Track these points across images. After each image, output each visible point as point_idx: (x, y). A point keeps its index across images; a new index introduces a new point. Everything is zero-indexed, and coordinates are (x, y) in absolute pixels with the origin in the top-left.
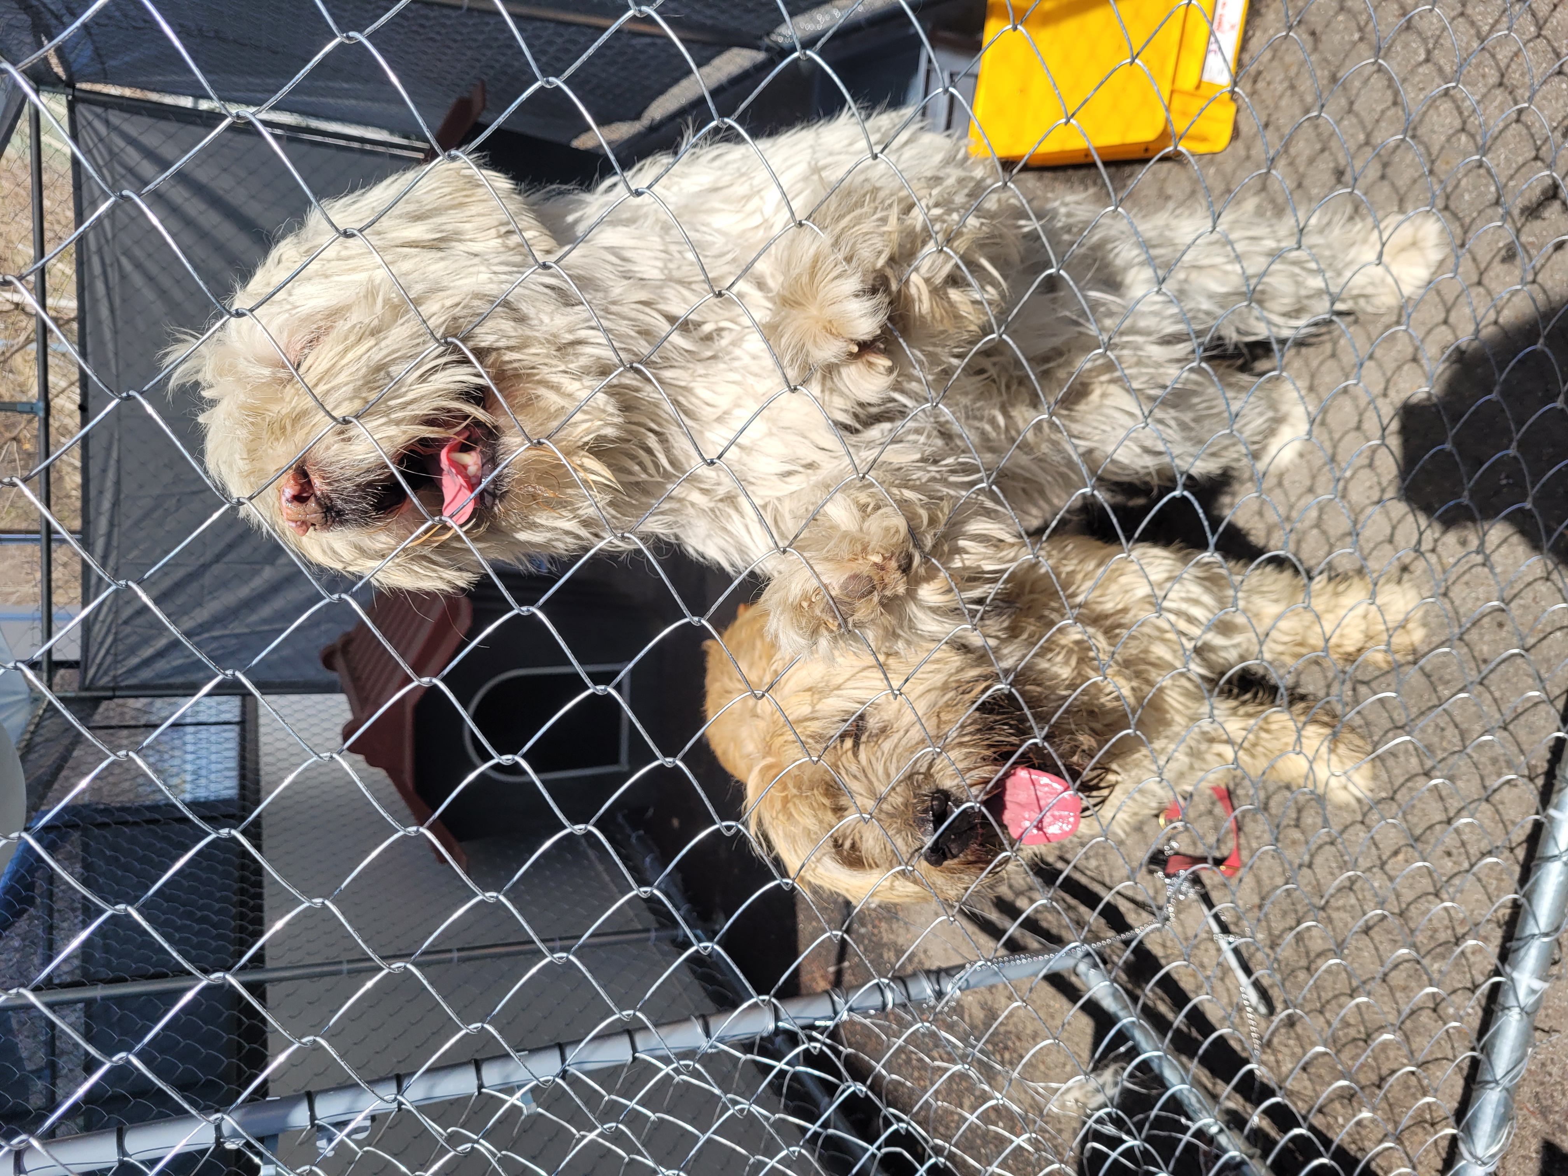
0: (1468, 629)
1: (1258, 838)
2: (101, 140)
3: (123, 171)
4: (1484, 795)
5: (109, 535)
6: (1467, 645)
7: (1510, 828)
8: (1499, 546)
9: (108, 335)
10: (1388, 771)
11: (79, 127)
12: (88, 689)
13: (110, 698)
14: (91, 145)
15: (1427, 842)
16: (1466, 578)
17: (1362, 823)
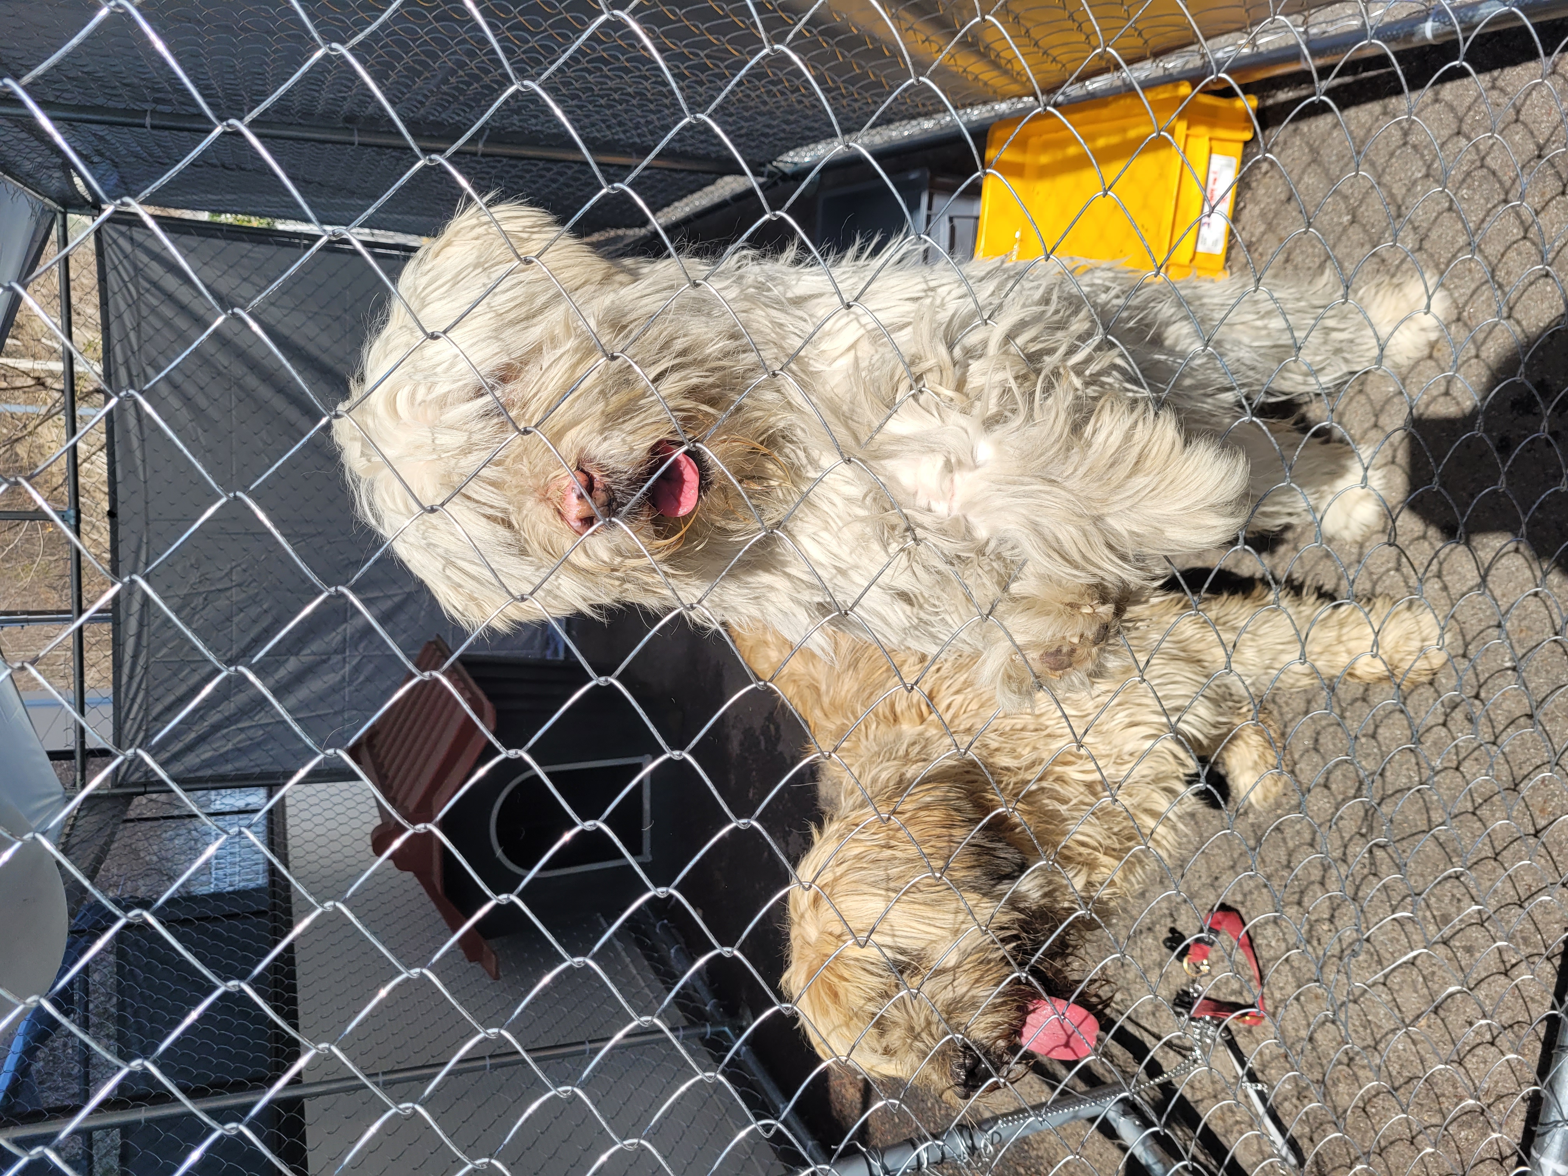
0: (1481, 805)
1: (1281, 989)
2: (126, 257)
3: (148, 286)
4: (1502, 969)
5: (139, 636)
6: (1480, 820)
7: (1530, 1004)
8: (1507, 727)
9: (135, 443)
10: (1407, 937)
11: (105, 245)
12: (119, 786)
13: (142, 794)
14: (117, 262)
15: (1449, 1010)
16: (1476, 753)
17: (1384, 984)
